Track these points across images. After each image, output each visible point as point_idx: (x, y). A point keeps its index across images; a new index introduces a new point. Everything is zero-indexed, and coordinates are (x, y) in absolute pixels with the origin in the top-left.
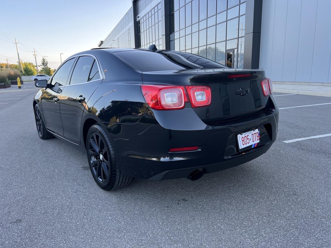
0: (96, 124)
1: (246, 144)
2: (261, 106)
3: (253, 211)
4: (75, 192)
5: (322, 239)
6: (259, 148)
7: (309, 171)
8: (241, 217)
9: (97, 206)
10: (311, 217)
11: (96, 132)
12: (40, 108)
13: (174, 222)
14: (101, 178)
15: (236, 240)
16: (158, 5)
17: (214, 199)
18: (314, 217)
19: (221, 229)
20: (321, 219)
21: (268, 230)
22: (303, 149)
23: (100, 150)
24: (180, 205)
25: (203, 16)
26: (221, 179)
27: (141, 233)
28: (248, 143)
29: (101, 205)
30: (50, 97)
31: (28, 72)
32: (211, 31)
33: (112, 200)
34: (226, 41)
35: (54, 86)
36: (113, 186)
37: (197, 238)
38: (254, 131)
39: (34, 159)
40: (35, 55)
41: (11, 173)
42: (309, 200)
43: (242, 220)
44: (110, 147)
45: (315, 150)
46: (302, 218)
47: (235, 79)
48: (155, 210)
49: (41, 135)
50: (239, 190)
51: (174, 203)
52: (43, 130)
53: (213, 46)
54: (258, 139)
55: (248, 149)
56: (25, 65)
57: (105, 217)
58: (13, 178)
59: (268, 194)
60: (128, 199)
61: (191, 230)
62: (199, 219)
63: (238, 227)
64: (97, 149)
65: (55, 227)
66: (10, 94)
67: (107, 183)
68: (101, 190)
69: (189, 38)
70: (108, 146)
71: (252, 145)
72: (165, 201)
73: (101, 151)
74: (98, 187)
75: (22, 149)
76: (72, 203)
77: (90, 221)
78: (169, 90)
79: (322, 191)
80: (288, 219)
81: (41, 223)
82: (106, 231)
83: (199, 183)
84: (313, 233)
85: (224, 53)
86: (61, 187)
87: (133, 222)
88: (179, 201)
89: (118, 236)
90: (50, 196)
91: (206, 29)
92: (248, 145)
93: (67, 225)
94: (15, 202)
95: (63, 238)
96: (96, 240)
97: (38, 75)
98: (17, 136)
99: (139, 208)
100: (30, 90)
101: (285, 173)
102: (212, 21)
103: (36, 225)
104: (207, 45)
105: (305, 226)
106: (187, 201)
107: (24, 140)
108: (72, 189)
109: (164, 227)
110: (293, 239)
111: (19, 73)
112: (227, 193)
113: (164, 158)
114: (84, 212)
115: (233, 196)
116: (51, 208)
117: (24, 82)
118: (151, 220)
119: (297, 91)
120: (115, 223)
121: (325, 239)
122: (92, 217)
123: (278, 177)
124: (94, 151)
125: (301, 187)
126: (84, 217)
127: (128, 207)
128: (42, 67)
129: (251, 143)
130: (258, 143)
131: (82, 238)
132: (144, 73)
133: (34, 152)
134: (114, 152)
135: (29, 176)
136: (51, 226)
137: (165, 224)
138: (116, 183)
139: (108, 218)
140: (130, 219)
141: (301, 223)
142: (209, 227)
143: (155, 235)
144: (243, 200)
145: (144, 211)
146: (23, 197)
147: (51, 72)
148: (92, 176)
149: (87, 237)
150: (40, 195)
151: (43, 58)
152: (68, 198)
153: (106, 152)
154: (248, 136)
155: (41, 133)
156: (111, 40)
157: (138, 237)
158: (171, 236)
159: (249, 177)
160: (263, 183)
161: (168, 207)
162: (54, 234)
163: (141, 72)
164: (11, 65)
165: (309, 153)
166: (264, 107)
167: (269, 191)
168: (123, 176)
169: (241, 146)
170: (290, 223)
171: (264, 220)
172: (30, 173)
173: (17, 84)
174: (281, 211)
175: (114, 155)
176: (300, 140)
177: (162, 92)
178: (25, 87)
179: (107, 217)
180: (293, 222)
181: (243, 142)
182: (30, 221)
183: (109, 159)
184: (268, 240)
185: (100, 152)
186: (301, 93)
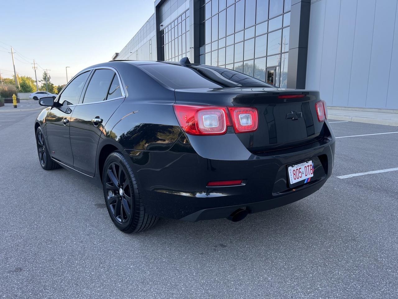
0: (115, 152)
1: (298, 178)
2: (314, 134)
3: (306, 259)
4: (88, 235)
5: (389, 294)
6: (312, 183)
7: (369, 212)
8: (292, 267)
9: (115, 252)
10: (374, 267)
11: (115, 161)
12: (44, 132)
13: (211, 273)
14: (120, 217)
15: (287, 294)
16: (185, 12)
17: (258, 245)
18: (378, 268)
19: (268, 282)
20: (386, 270)
21: (325, 282)
22: (360, 186)
23: (120, 183)
24: (218, 251)
25: (239, 27)
26: (265, 221)
27: (171, 285)
28: (301, 177)
29: (121, 250)
30: (54, 119)
31: (25, 88)
32: (249, 45)
33: (134, 244)
34: (267, 56)
35: (62, 105)
36: (134, 228)
37: (240, 291)
38: (307, 163)
39: (36, 193)
40: (35, 68)
41: (8, 210)
42: (372, 247)
43: (292, 270)
44: (133, 179)
45: (375, 188)
46: (364, 268)
47: (285, 101)
48: (187, 258)
49: (43, 164)
50: (287, 234)
51: (209, 249)
52: (47, 158)
53: (251, 63)
54: (312, 173)
55: (300, 185)
56: (22, 80)
57: (126, 265)
58: (10, 217)
59: (322, 239)
60: (154, 243)
61: (232, 283)
62: (241, 269)
63: (288, 279)
64: (116, 182)
65: (64, 278)
66: (3, 115)
67: (128, 223)
68: (120, 233)
69: (222, 52)
70: (130, 178)
71: (304, 180)
72: (199, 247)
73: (121, 185)
74: (116, 228)
75: (20, 181)
76: (85, 248)
77: (108, 271)
78: (209, 111)
79: (386, 237)
80: (348, 270)
81: (47, 273)
82: (128, 283)
83: (239, 226)
84: (378, 286)
85: (264, 71)
86: (70, 229)
87: (161, 271)
88: (216, 246)
89: (143, 289)
90: (56, 239)
91: (243, 41)
92: (300, 180)
93: (79, 276)
94: (14, 246)
95: (75, 291)
96: (116, 293)
97: (38, 92)
98: (13, 166)
99: (167, 255)
100: (28, 110)
101: (341, 215)
102: (250, 33)
103: (41, 274)
104: (243, 61)
105: (368, 278)
106: (225, 246)
107: (23, 170)
108: (84, 231)
109: (198, 278)
110: (354, 293)
111: (14, 89)
112: (273, 238)
113: (200, 193)
114: (100, 259)
115: (280, 242)
116: (59, 254)
117: (20, 100)
118: (183, 270)
119: (351, 117)
120: (139, 272)
121: (392, 293)
122: (110, 265)
123: (333, 219)
124: (112, 184)
125: (360, 232)
126: (99, 265)
127: (154, 254)
128: (44, 82)
129: (304, 178)
130: (311, 177)
131: (99, 292)
132: (176, 90)
133: (36, 186)
134: (137, 185)
135: (29, 214)
136: (59, 276)
137: (200, 274)
138: (140, 224)
139: (130, 267)
140: (157, 268)
141: (363, 274)
142: (253, 279)
143: (188, 288)
144: (293, 246)
145: (174, 259)
146: (23, 241)
147: (54, 89)
148: (108, 215)
149: (105, 290)
150: (44, 238)
151: (45, 72)
152: (80, 242)
153: (128, 185)
154: (300, 168)
155: (44, 162)
156: (129, 53)
157: (168, 291)
158: (208, 289)
159: (299, 219)
160: (316, 226)
161: (202, 254)
162: (63, 286)
163: (173, 90)
164: (5, 79)
165: (368, 191)
166: (317, 134)
167: (323, 235)
168: (148, 216)
169: (293, 181)
170: (350, 275)
171: (319, 270)
172: (31, 211)
173: (13, 103)
174: (338, 260)
175: (137, 190)
176: (356, 176)
177: (200, 114)
178: (21, 106)
179: (129, 265)
180: (354, 273)
181: (295, 175)
182: (33, 270)
183: (131, 195)
184: (326, 295)
185: (119, 186)
186: (355, 120)
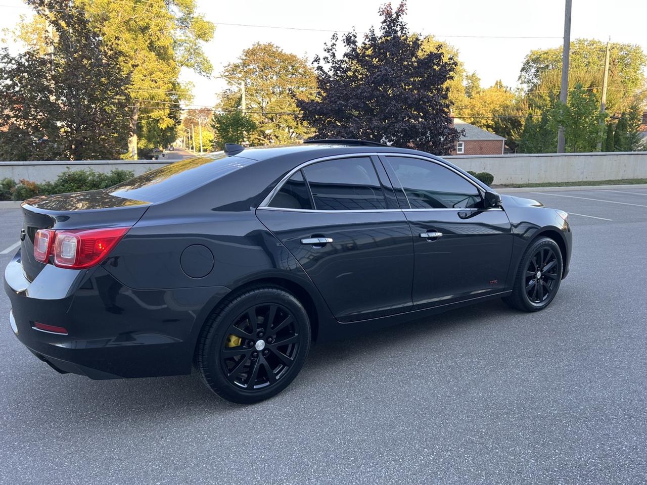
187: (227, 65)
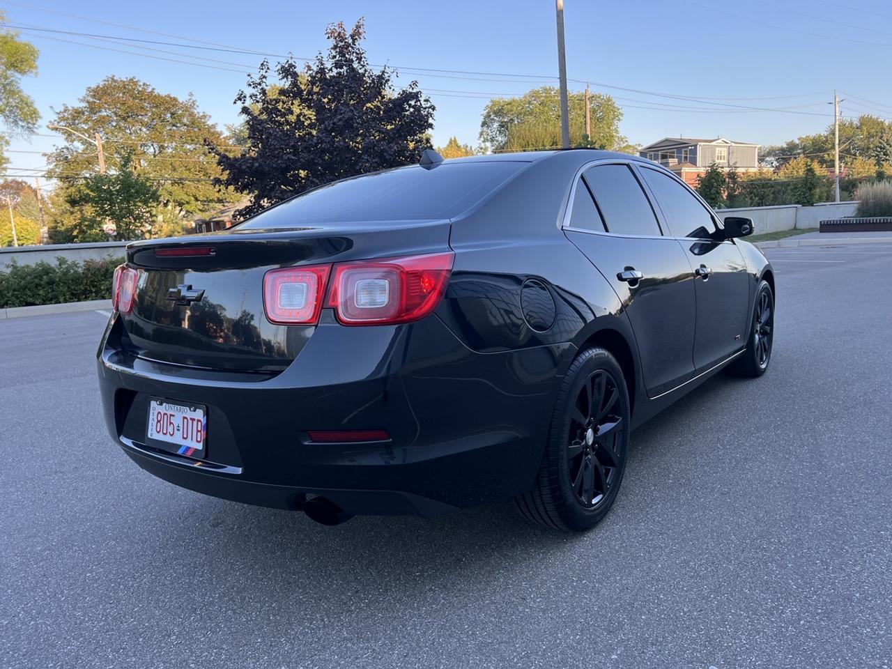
1: (164, 434)
28: (171, 435)
38: (191, 410)
54: (199, 440)
71: (179, 446)
92: (167, 439)
129: (178, 440)
130: (197, 450)
154: (173, 416)
169: (153, 433)
181: (159, 424)
187: (62, 111)
